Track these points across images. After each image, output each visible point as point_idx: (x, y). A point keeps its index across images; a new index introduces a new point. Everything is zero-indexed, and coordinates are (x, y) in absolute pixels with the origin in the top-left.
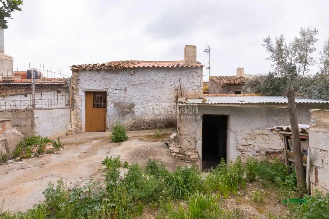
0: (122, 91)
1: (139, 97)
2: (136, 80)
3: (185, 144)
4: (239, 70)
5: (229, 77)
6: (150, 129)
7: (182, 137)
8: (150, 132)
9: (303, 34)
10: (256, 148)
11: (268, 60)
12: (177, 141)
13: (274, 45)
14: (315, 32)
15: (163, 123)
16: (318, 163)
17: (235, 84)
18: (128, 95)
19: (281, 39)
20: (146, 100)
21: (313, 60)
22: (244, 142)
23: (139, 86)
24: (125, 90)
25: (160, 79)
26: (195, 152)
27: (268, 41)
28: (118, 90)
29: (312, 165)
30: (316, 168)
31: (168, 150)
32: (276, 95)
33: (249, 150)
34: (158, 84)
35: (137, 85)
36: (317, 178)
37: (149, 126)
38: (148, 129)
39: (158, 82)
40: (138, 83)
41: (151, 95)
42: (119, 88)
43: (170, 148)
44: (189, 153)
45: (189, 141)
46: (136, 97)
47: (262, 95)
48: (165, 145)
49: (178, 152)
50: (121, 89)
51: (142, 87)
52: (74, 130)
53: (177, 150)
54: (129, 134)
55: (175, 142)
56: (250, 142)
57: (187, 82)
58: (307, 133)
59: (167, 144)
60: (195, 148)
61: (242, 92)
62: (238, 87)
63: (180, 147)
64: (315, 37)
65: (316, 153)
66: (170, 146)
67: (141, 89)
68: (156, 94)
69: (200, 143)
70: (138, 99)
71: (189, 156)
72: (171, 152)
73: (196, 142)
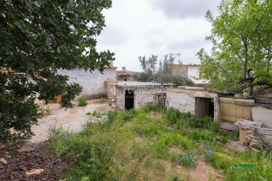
0: (74, 79)
1: (84, 82)
2: (82, 73)
3: (118, 103)
4: (124, 68)
5: (119, 71)
6: (91, 99)
7: (117, 100)
8: (95, 100)
9: (153, 57)
10: (145, 102)
11: (140, 66)
12: (115, 102)
13: (142, 59)
14: (157, 57)
15: (98, 96)
16: (169, 101)
17: (124, 76)
18: (78, 81)
19: (144, 57)
20: (89, 84)
21: (156, 68)
22: (140, 100)
23: (84, 76)
24: (76, 78)
25: (96, 73)
26: (123, 106)
27: (140, 58)
28: (71, 78)
29: (167, 102)
30: (168, 102)
31: (111, 107)
32: (145, 82)
33: (142, 103)
34: (94, 75)
35: (83, 76)
36: (168, 105)
37: (91, 98)
38: (90, 99)
39: (95, 75)
40: (83, 75)
41: (91, 81)
42: (72, 77)
43: (112, 106)
44: (120, 107)
45: (120, 102)
46: (83, 82)
47: (140, 81)
48: (109, 105)
49: (115, 107)
50: (73, 78)
51: (86, 77)
52: (42, 103)
53: (115, 106)
54: (88, 101)
55: (114, 103)
56: (142, 100)
57: (109, 75)
58: (166, 94)
59: (110, 104)
60: (123, 105)
61: (127, 80)
62: (126, 77)
63: (116, 105)
64: (157, 58)
65: (168, 99)
66: (112, 105)
67: (86, 78)
68: (94, 81)
69: (124, 102)
70: (84, 83)
71: (120, 108)
72: (112, 107)
73: (123, 102)
